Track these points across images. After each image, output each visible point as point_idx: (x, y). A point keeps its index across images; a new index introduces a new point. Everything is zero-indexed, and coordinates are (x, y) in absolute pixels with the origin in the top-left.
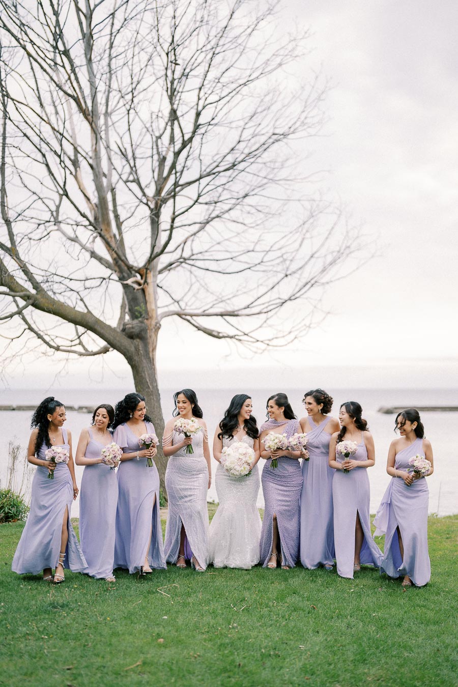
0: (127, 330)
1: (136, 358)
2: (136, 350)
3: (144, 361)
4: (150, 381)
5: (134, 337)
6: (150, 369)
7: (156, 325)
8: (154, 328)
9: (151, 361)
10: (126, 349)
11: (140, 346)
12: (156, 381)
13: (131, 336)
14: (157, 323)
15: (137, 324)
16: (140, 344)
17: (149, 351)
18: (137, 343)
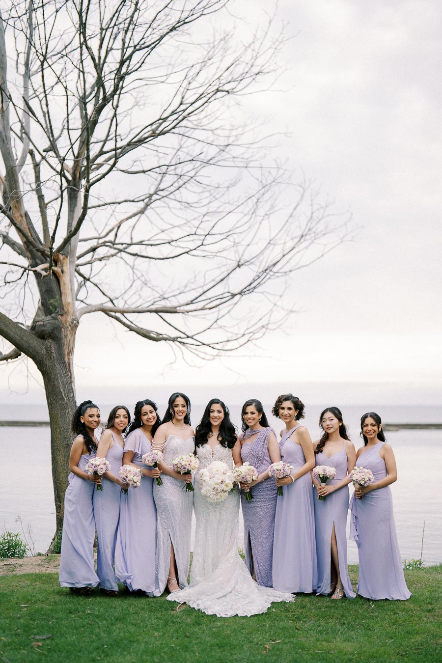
0: (36, 328)
1: (48, 362)
2: (48, 353)
3: (58, 366)
4: (64, 391)
5: (46, 337)
6: (65, 376)
7: (72, 323)
8: (70, 325)
9: (66, 366)
11: (53, 348)
12: (73, 391)
13: (42, 336)
14: (73, 320)
15: (49, 321)
16: (52, 345)
17: (64, 354)
18: (49, 344)
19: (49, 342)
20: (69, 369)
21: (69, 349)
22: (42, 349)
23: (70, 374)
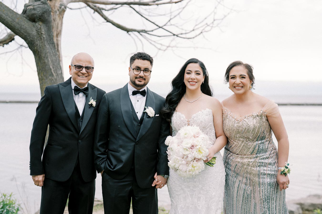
0: (27, 12)
1: (38, 43)
2: (39, 34)
3: (48, 46)
4: (53, 68)
5: (36, 20)
6: (54, 55)
7: (60, 8)
8: (58, 10)
9: (55, 46)
10: (26, 32)
11: (43, 30)
12: (61, 68)
13: (33, 19)
14: (61, 5)
15: (39, 6)
16: (42, 27)
17: (53, 36)
18: (39, 26)
19: (39, 25)
20: (58, 50)
21: (57, 31)
22: (33, 31)
23: (58, 53)
